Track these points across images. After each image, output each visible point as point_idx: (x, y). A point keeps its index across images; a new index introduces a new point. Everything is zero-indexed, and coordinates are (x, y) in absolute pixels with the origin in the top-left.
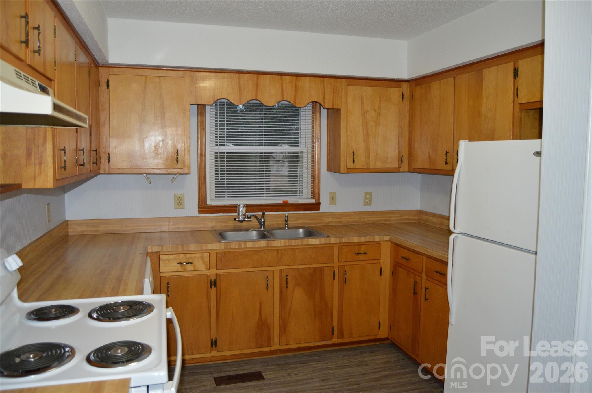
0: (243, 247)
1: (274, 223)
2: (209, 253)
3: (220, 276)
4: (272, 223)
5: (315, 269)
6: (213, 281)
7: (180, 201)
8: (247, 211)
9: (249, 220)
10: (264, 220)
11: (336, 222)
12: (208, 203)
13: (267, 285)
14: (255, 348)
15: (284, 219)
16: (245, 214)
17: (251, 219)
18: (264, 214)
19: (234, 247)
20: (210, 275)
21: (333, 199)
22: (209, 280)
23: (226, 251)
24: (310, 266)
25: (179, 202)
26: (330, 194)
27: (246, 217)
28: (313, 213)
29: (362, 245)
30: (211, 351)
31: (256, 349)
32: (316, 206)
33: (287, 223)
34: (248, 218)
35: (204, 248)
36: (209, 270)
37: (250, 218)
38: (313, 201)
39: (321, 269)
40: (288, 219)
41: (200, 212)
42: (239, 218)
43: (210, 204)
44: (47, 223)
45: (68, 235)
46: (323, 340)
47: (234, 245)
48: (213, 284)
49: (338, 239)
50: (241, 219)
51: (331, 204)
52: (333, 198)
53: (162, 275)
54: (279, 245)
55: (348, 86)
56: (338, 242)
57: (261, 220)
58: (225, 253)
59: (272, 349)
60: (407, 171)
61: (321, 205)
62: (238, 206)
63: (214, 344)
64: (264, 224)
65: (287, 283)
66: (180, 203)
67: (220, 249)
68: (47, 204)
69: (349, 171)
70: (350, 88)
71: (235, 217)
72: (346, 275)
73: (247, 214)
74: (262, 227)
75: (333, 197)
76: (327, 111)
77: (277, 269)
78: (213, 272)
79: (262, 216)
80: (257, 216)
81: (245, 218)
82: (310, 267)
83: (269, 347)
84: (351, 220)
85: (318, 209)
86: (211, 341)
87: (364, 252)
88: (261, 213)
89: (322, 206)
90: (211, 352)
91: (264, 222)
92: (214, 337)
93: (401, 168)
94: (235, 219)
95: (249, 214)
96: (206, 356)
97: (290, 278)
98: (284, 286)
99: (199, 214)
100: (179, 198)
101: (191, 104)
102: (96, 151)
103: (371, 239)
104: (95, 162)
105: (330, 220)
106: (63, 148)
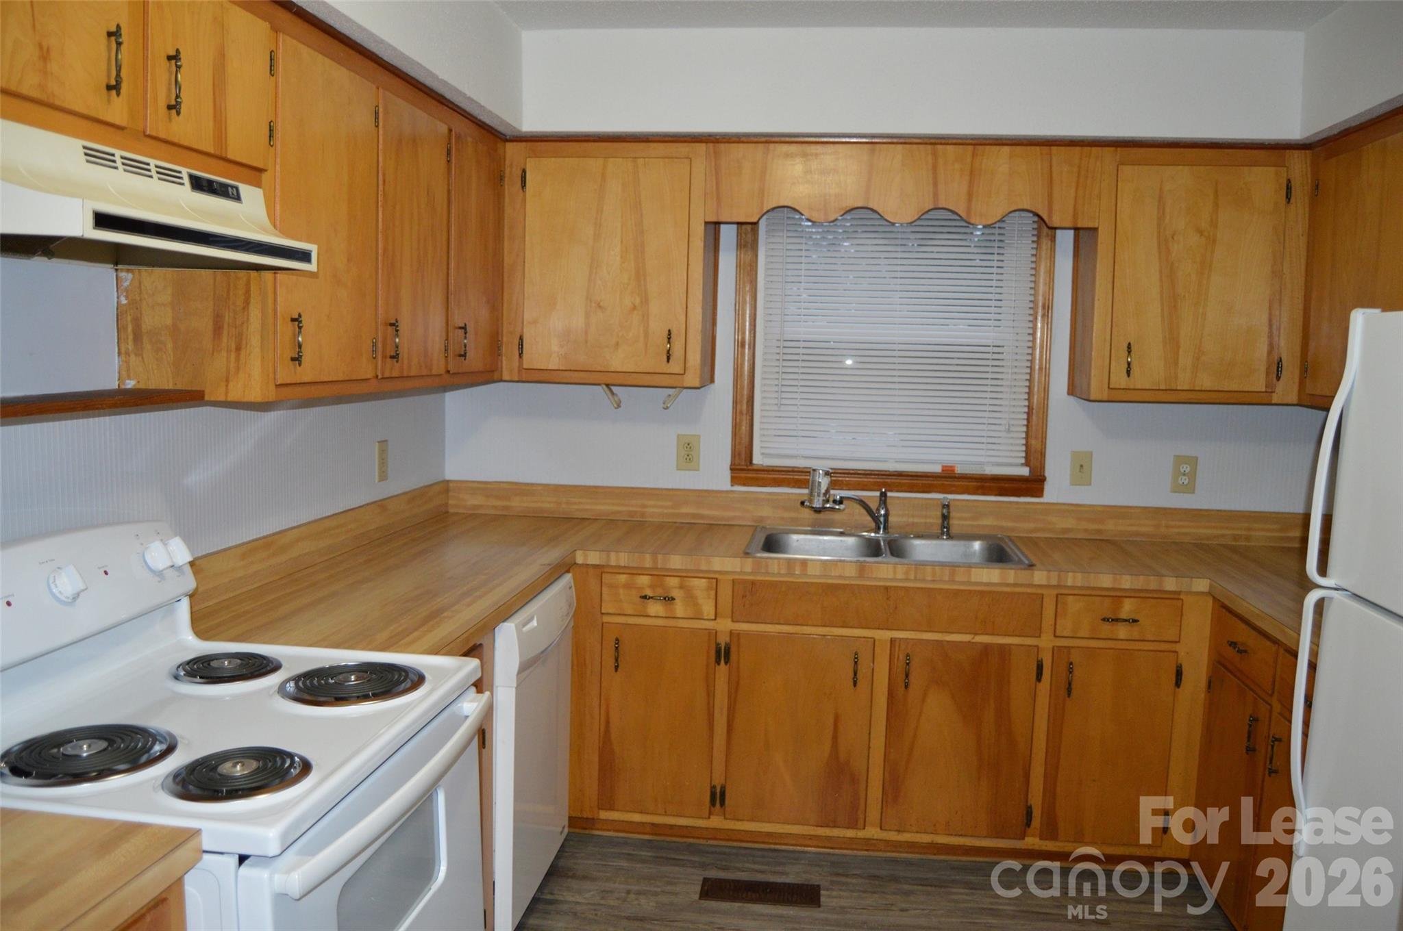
0: (797, 573)
1: (916, 520)
2: (717, 579)
3: (739, 639)
4: (911, 520)
5: (987, 648)
6: (723, 648)
7: (690, 453)
8: (834, 485)
9: (837, 507)
10: (887, 511)
11: (1086, 530)
12: (755, 461)
13: (855, 674)
14: (817, 826)
15: (939, 514)
16: (827, 491)
17: (842, 507)
18: (883, 495)
19: (776, 571)
20: (716, 632)
21: (1082, 469)
22: (714, 646)
23: (759, 578)
24: (973, 638)
25: (688, 453)
26: (1076, 455)
27: (831, 499)
28: (1025, 503)
29: (1126, 597)
30: (710, 814)
31: (819, 828)
32: (1033, 484)
33: (946, 525)
34: (835, 502)
35: (704, 567)
36: (715, 619)
37: (841, 502)
38: (1025, 471)
39: (1004, 651)
40: (949, 512)
41: (735, 480)
42: (811, 501)
43: (761, 463)
44: (377, 481)
45: (447, 512)
46: (999, 835)
47: (776, 566)
48: (723, 654)
49: (1054, 575)
50: (817, 504)
51: (1075, 482)
52: (1082, 466)
53: (606, 619)
54: (891, 576)
55: (1120, 167)
56: (1054, 582)
57: (878, 510)
58: (753, 583)
59: (861, 834)
60: (1295, 402)
61: (1045, 483)
62: (812, 472)
63: (718, 798)
64: (886, 521)
65: (907, 676)
66: (690, 456)
67: (741, 573)
68: (379, 442)
69: (1116, 396)
70: (1127, 170)
71: (803, 499)
72: (1071, 672)
73: (832, 492)
74: (879, 528)
75: (1082, 463)
76: (1075, 233)
77: (884, 635)
78: (725, 626)
79: (881, 500)
80: (866, 501)
81: (828, 501)
82: (974, 641)
83: (852, 828)
84: (1129, 529)
85: (1039, 492)
86: (711, 792)
87: (1128, 618)
88: (877, 494)
89: (1048, 487)
90: (709, 818)
91: (886, 515)
92: (718, 781)
93: (1273, 394)
94: (802, 503)
95: (838, 494)
96: (698, 825)
97: (916, 663)
98: (901, 679)
99: (732, 485)
100: (686, 445)
101: (706, 220)
102: (464, 328)
103: (1153, 584)
104: (463, 353)
105: (1069, 523)
106: (297, 317)
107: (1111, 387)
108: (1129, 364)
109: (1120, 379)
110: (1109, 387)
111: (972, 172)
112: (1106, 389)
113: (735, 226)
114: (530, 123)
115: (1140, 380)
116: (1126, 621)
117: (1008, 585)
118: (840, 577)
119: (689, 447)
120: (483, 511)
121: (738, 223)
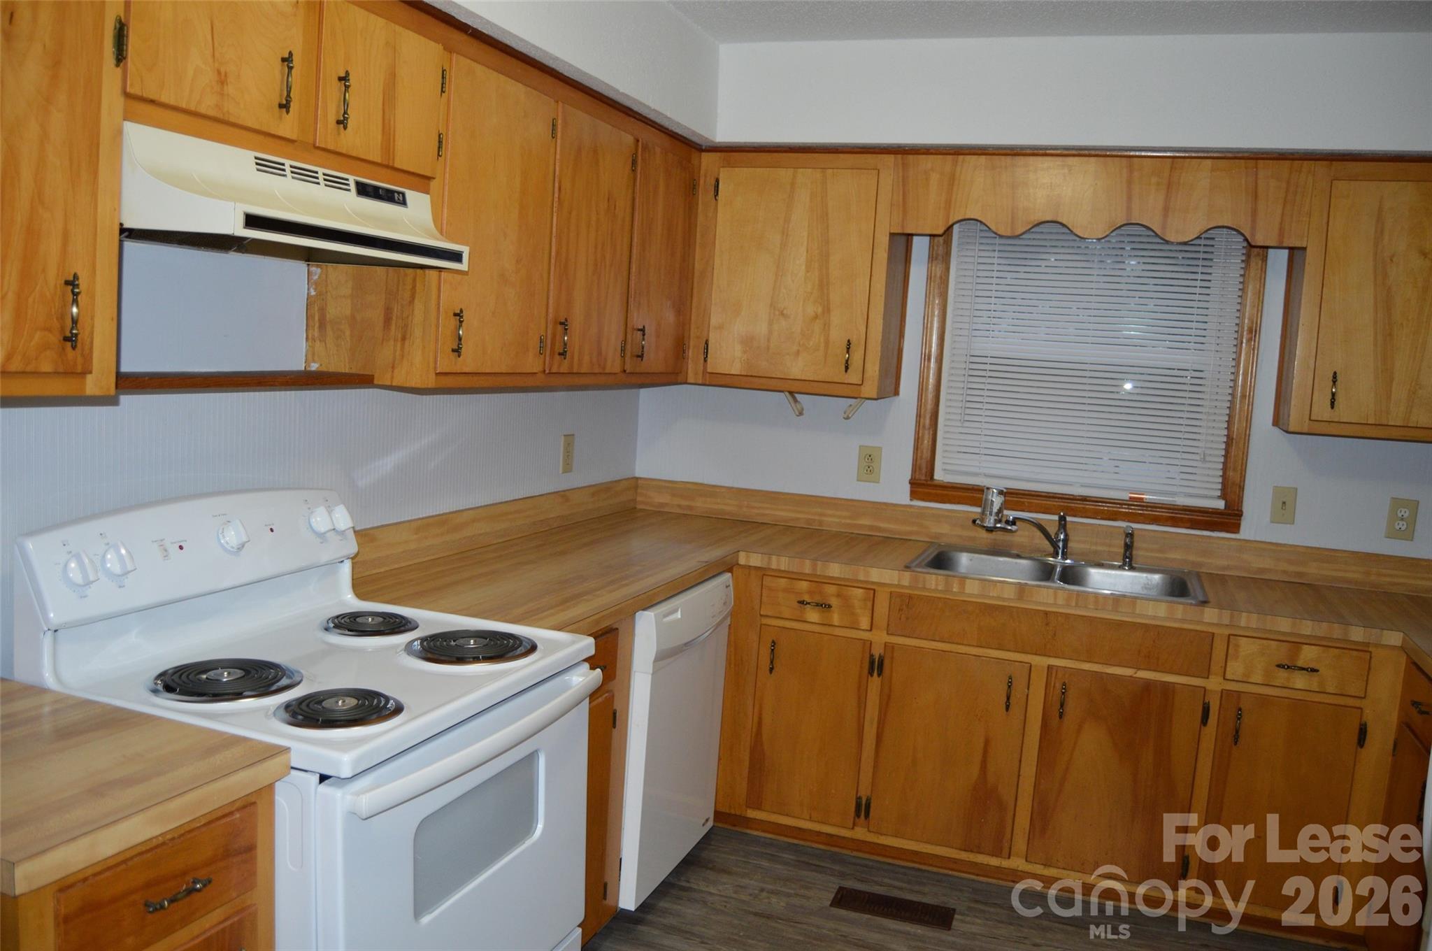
0: (954, 590)
1: (1100, 548)
2: (874, 590)
3: (893, 652)
4: (1094, 548)
5: (1148, 686)
6: (877, 660)
7: (872, 464)
8: (1005, 505)
9: (1009, 528)
10: (1066, 535)
11: (1284, 572)
12: (936, 477)
13: (1008, 698)
14: (961, 850)
15: (1123, 542)
16: (1000, 511)
17: (1014, 528)
18: (1062, 519)
19: (933, 587)
20: (871, 644)
21: (1284, 506)
22: (867, 656)
23: (916, 592)
24: (1136, 673)
25: (869, 464)
26: (1277, 491)
27: (1004, 520)
28: (1218, 538)
29: (1306, 644)
30: (854, 824)
31: (963, 852)
32: (1229, 518)
33: (1127, 555)
34: (1007, 522)
35: (861, 578)
36: (871, 630)
37: (1013, 523)
38: (1221, 504)
39: (1167, 689)
40: (1132, 542)
41: (914, 495)
42: (982, 520)
43: (941, 479)
44: (561, 472)
45: (634, 508)
47: (933, 582)
48: (876, 666)
49: (1226, 613)
50: (990, 522)
51: (1276, 519)
52: (1284, 503)
53: (765, 621)
54: (1051, 601)
55: (1334, 182)
56: (1226, 621)
57: (1057, 534)
58: (910, 597)
59: (1005, 863)
61: (1243, 518)
62: (985, 490)
63: (863, 809)
64: (1065, 546)
65: (1062, 706)
66: (871, 468)
67: (898, 586)
68: (565, 436)
70: (1341, 185)
71: (976, 517)
72: (1239, 719)
73: (1006, 512)
74: (1057, 554)
75: (1284, 500)
76: (1289, 253)
77: (1041, 662)
78: (880, 639)
79: (1060, 524)
80: (1043, 524)
81: (1000, 521)
82: (1135, 676)
83: (997, 856)
85: (1235, 528)
86: (857, 802)
87: (1307, 667)
88: (1056, 518)
89: (1245, 524)
90: (853, 828)
91: (1066, 541)
92: (864, 792)
94: (974, 521)
95: (1011, 514)
96: (842, 835)
97: (1072, 693)
98: (1057, 709)
99: (911, 500)
100: (868, 456)
101: (892, 231)
102: (643, 330)
103: (1337, 631)
104: (640, 354)
105: (1267, 563)
106: (459, 312)
107: (1313, 418)
108: (1333, 394)
109: (1322, 410)
110: (1310, 419)
111: (1169, 186)
112: (1307, 421)
113: (928, 238)
114: (724, 134)
115: (1344, 411)
116: (1303, 669)
117: (1176, 620)
118: (998, 598)
119: (870, 458)
120: (666, 509)
121: (931, 235)
